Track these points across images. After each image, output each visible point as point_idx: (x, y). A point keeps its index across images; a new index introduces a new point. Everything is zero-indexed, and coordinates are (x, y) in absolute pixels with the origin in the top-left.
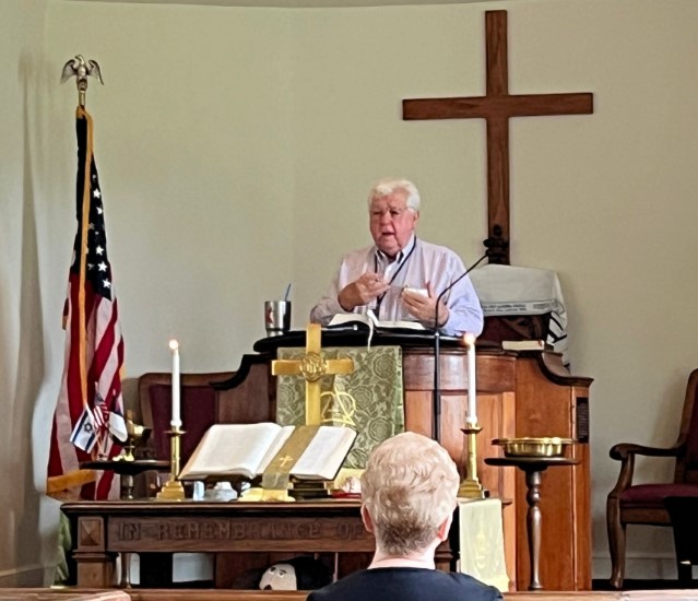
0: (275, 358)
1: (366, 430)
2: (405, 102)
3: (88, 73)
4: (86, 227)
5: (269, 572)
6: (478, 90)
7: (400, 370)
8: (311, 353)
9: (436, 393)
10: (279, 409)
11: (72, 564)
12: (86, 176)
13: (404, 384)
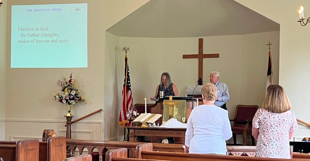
0: (163, 102)
1: (180, 115)
2: (183, 55)
3: (127, 50)
4: (127, 77)
5: (163, 140)
6: (197, 53)
7: (186, 104)
8: (171, 101)
10: (164, 111)
11: (128, 138)
12: (127, 68)
13: (187, 107)
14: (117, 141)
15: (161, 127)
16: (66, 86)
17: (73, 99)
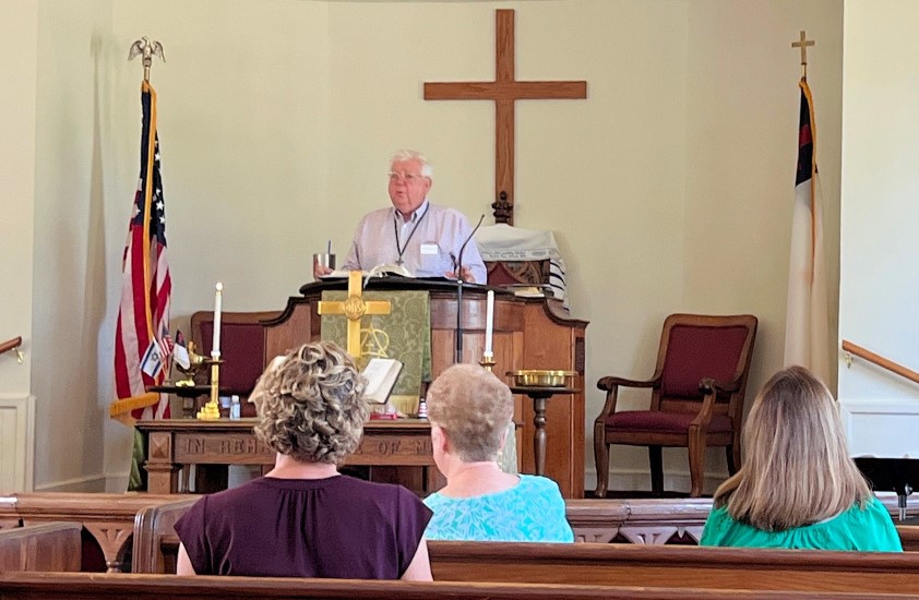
0: (320, 300)
2: (426, 85)
3: (152, 52)
7: (427, 311)
8: (353, 296)
9: (459, 332)
12: (150, 142)
13: (432, 324)
14: (103, 491)
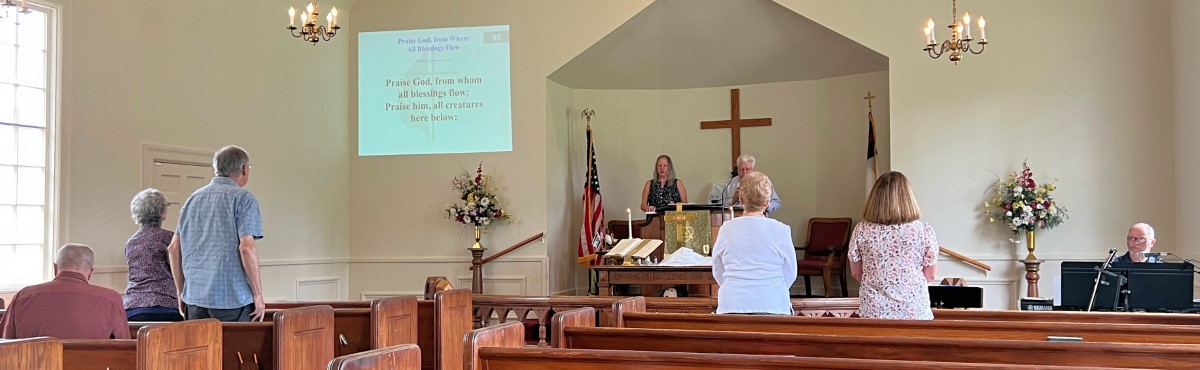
0: (664, 215)
1: (698, 240)
3: (590, 114)
4: (591, 169)
5: (667, 291)
6: (728, 117)
7: (709, 219)
8: (679, 213)
10: (666, 233)
11: (597, 288)
12: (590, 150)
13: (711, 224)
15: (661, 265)
16: (469, 188)
17: (485, 214)
